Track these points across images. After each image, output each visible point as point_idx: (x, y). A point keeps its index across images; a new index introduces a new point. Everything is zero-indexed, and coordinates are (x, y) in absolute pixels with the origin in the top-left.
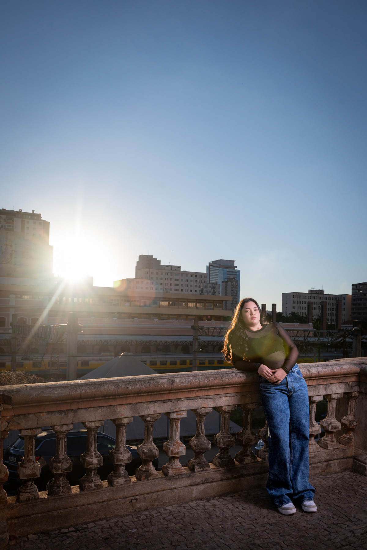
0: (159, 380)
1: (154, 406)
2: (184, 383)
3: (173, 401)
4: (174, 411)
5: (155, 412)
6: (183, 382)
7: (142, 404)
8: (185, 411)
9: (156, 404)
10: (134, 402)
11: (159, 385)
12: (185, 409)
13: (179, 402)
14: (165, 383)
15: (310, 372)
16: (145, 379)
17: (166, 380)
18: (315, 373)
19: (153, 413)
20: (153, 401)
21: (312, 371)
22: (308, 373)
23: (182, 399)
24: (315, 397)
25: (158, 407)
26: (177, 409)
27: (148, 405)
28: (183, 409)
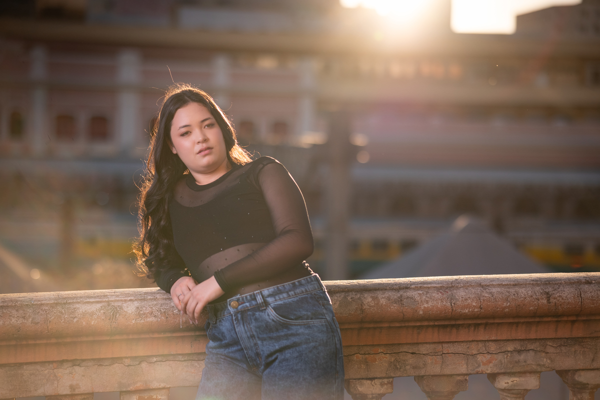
0: (77, 306)
1: (71, 373)
2: (146, 317)
3: (127, 362)
4: (129, 389)
5: (74, 390)
6: (144, 314)
7: (38, 367)
8: (164, 391)
9: (77, 368)
10: (12, 360)
11: (75, 320)
12: (162, 385)
13: (144, 365)
14: (92, 314)
15: (551, 300)
16: (43, 302)
17: (99, 306)
18: (569, 303)
19: (67, 392)
20: (67, 361)
21: (560, 296)
22: (545, 301)
23: (155, 359)
24: (582, 373)
25: (83, 376)
26: (139, 385)
27: (55, 370)
28: (155, 385)
